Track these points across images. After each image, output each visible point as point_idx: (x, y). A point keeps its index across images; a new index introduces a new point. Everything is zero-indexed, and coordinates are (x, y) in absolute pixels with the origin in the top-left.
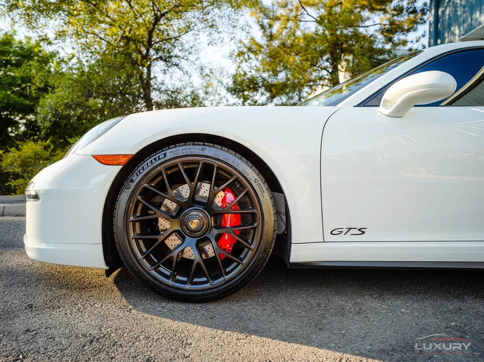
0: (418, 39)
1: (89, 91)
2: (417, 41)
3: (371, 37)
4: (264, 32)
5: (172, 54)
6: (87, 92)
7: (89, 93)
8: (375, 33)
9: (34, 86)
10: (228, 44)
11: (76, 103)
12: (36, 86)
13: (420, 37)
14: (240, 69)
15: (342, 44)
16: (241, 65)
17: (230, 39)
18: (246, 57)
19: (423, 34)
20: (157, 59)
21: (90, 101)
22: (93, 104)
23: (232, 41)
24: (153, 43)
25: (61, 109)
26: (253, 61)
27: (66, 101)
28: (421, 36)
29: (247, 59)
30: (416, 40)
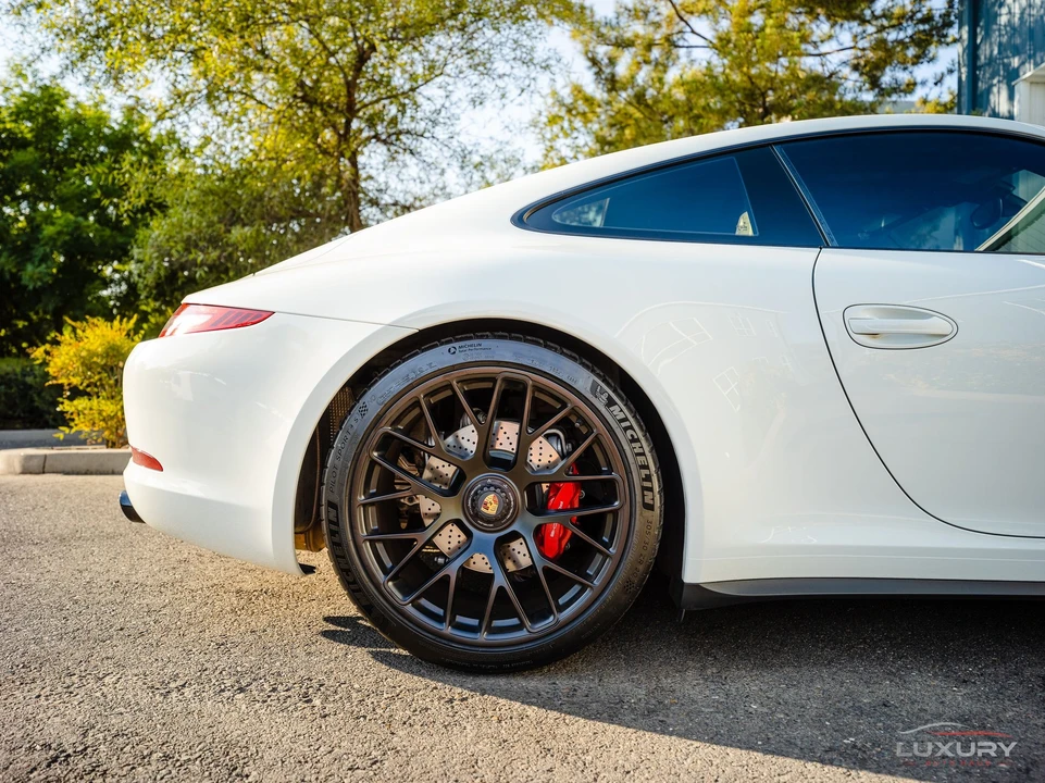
0: (938, 78)
1: (234, 211)
2: (936, 84)
3: (831, 76)
4: (597, 74)
5: (400, 127)
6: (231, 213)
7: (233, 215)
8: (840, 68)
9: (126, 203)
10: (516, 102)
11: (207, 237)
12: (130, 203)
13: (943, 75)
14: (552, 154)
15: (764, 95)
16: (553, 144)
17: (519, 91)
18: (566, 125)
19: (950, 67)
20: (369, 139)
21: (233, 231)
22: (239, 238)
23: (524, 94)
24: (358, 106)
25: (177, 251)
26: (581, 136)
27: (185, 234)
28: (946, 72)
29: (569, 132)
30: (934, 81)
